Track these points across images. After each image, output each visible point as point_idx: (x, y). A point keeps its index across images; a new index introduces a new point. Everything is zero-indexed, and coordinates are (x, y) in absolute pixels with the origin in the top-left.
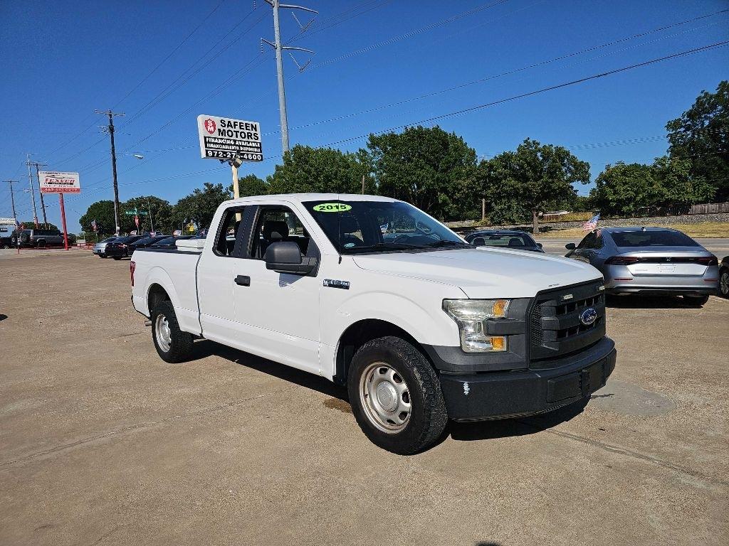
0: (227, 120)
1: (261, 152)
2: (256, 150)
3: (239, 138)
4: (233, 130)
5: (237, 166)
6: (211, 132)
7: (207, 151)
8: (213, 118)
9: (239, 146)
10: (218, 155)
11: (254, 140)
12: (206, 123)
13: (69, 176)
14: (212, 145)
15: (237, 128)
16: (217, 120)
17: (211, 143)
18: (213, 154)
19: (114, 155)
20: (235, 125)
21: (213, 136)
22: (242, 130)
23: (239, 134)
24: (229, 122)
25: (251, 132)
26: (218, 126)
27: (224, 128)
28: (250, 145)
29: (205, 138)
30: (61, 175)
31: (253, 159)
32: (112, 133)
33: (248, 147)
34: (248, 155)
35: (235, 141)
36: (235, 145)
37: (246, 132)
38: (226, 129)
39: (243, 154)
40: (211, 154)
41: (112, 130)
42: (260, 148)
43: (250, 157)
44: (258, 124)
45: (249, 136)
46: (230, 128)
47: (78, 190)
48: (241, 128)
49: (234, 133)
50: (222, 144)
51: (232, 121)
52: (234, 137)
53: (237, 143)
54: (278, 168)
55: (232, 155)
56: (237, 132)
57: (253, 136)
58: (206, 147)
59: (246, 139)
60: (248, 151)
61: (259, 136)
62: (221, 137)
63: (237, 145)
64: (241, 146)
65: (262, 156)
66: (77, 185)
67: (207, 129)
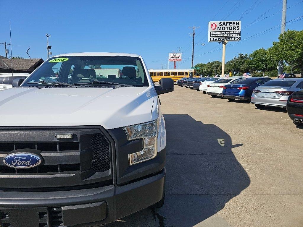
0: (222, 22)
1: (240, 36)
2: (237, 35)
3: (228, 30)
4: (225, 26)
5: (225, 44)
6: (214, 29)
7: (210, 38)
8: (215, 22)
9: (228, 34)
10: (216, 39)
11: (237, 30)
12: (212, 25)
13: (178, 54)
14: (213, 36)
15: (228, 25)
16: (218, 23)
17: (213, 34)
18: (214, 39)
19: (193, 45)
20: (227, 24)
21: (215, 31)
22: (230, 26)
23: (228, 28)
24: (224, 23)
25: (235, 26)
26: (218, 26)
27: (221, 26)
28: (234, 32)
29: (210, 32)
30: (176, 54)
31: (235, 40)
32: (194, 36)
33: (233, 34)
34: (232, 38)
35: (226, 32)
36: (225, 34)
37: (232, 26)
38: (222, 26)
39: (229, 38)
40: (212, 39)
41: (194, 35)
42: (240, 34)
43: (233, 39)
44: (240, 22)
45: (234, 28)
46: (224, 26)
47: (181, 60)
48: (230, 25)
49: (226, 28)
50: (219, 34)
51: (225, 22)
52: (226, 30)
53: (227, 33)
54: (274, 44)
55: (223, 39)
56: (227, 27)
57: (236, 28)
58: (210, 36)
59: (232, 30)
60: (232, 36)
61: (240, 28)
62: (219, 31)
63: (227, 34)
64: (229, 34)
65: (240, 38)
66: (181, 58)
67: (212, 28)
